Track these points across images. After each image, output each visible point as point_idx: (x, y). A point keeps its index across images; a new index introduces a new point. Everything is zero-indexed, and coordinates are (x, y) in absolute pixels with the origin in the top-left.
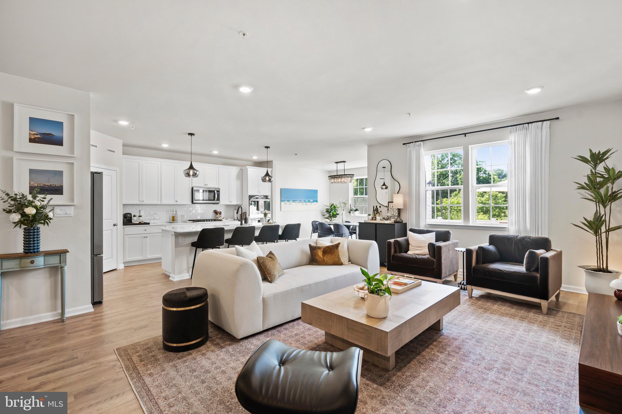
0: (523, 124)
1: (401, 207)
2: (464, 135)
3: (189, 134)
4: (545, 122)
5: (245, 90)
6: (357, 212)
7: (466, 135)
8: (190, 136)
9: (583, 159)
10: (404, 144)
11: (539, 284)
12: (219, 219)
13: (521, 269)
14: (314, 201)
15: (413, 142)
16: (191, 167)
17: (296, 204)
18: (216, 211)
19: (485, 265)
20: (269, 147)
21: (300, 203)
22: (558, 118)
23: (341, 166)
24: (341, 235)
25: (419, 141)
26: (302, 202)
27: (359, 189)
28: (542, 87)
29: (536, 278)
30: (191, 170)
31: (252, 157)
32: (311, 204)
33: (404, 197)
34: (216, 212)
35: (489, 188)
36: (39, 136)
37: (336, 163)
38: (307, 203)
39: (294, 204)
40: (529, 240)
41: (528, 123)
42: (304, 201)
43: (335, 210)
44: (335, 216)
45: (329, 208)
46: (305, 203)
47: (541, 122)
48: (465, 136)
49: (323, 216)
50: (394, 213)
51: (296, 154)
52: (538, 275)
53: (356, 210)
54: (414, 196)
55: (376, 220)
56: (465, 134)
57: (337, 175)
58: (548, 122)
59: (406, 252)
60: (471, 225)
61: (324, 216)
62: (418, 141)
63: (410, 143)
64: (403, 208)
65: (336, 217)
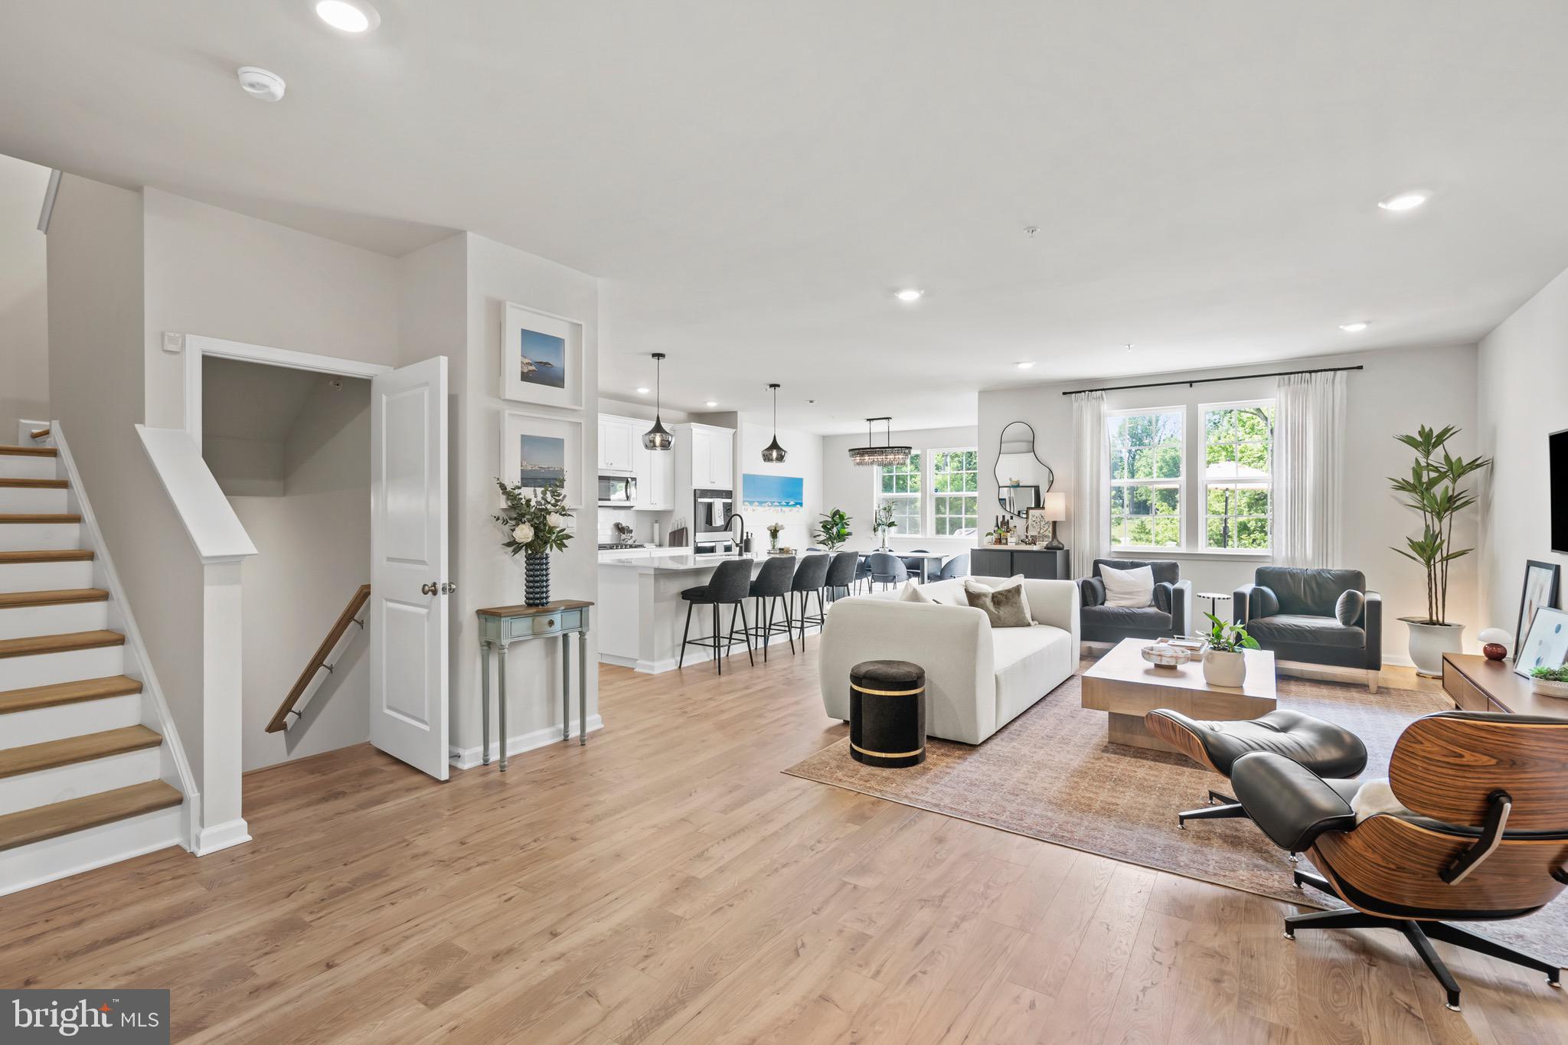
0: (1302, 372)
1: (1061, 518)
2: (1189, 384)
3: (654, 355)
4: (1339, 372)
5: (909, 296)
6: (893, 529)
7: (1193, 384)
8: (655, 360)
9: (1409, 441)
10: (1064, 393)
11: (1365, 644)
12: (630, 542)
13: (1336, 623)
14: (796, 504)
15: (1084, 391)
16: (658, 428)
17: (765, 511)
18: (620, 527)
19: (1268, 620)
20: (778, 386)
21: (772, 508)
22: (1361, 368)
23: (879, 427)
24: (892, 578)
25: (1099, 390)
26: (776, 506)
27: (894, 478)
28: (1368, 322)
29: (1359, 634)
30: (658, 434)
31: (706, 403)
32: (791, 510)
33: (1067, 499)
34: (620, 529)
35: (1234, 485)
36: (533, 368)
37: (868, 420)
38: (784, 508)
39: (760, 509)
40: (1329, 575)
41: (1310, 372)
42: (779, 503)
43: (843, 525)
44: (841, 537)
45: (830, 520)
46: (780, 508)
47: (1333, 372)
48: (1191, 386)
49: (815, 537)
50: (1042, 531)
51: (811, 402)
52: (1364, 632)
53: (891, 524)
54: (1088, 496)
55: (1006, 544)
56: (1191, 383)
57: (870, 448)
58: (1345, 373)
59: (1103, 604)
60: (1200, 551)
61: (818, 538)
62: (1096, 390)
63: (1080, 392)
64: (1063, 519)
65: (844, 540)
